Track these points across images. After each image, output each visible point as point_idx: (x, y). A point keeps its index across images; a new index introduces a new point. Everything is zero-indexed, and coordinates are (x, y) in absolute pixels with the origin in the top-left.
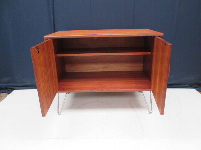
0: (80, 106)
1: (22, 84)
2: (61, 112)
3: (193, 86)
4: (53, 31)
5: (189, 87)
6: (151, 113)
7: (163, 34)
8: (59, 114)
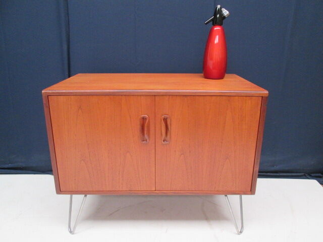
0: (111, 214)
1: (10, 165)
2: (74, 228)
3: (313, 175)
4: (67, 76)
5: (305, 176)
6: (241, 232)
7: (267, 92)
8: (71, 232)
